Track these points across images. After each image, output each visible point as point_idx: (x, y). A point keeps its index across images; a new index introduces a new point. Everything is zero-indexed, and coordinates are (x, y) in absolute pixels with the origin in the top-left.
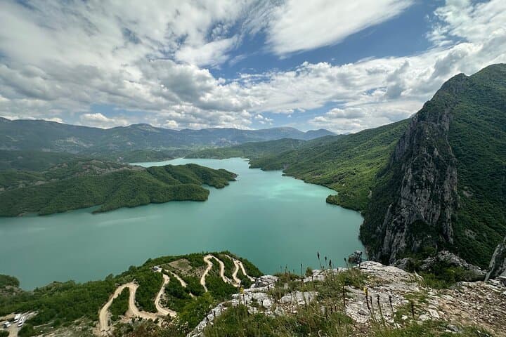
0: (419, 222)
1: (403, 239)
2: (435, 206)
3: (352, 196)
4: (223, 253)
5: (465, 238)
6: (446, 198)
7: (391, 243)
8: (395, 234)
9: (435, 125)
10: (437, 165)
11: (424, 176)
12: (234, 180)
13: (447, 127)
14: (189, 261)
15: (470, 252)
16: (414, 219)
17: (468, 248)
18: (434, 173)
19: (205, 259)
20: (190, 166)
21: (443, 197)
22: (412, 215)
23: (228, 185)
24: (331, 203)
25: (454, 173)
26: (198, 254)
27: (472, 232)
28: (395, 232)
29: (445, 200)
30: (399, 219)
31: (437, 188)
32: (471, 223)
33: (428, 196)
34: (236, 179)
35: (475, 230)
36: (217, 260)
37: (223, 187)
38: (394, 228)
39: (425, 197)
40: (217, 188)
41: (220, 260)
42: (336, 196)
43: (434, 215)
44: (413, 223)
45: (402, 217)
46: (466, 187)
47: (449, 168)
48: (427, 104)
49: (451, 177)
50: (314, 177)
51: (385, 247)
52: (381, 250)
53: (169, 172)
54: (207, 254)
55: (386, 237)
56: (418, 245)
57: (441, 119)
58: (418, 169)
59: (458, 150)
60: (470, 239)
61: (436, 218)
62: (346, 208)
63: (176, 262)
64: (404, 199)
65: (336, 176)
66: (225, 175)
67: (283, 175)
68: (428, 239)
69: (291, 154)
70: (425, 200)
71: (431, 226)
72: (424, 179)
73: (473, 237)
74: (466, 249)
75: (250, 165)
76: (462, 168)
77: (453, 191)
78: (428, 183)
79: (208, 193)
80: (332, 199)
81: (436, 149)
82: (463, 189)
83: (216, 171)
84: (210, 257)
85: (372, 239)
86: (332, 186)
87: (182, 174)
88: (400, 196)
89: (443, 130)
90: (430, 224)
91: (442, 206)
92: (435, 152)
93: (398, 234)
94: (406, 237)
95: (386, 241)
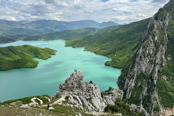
0: (142, 73)
1: (133, 82)
2: (150, 66)
3: (118, 61)
4: (43, 96)
5: (162, 80)
6: (157, 61)
7: (128, 84)
8: (130, 80)
9: (161, 22)
10: (155, 45)
11: (147, 51)
12: (55, 54)
13: (167, 24)
14: (22, 101)
15: (162, 86)
16: (140, 72)
17: (162, 84)
18: (153, 49)
19: (32, 100)
20: (25, 46)
21: (155, 61)
22: (139, 71)
23: (51, 57)
24: (107, 65)
25: (163, 48)
26: (28, 98)
27: (166, 77)
28: (130, 79)
29: (156, 63)
30: (132, 73)
31: (153, 57)
32: (166, 72)
33: (148, 61)
34: (56, 53)
35: (168, 76)
36: (39, 99)
37: (48, 59)
38: (130, 77)
39: (146, 62)
40: (43, 59)
41: (41, 99)
42: (110, 62)
43: (149, 70)
44: (139, 74)
45: (134, 72)
46: (169, 55)
47: (161, 46)
48: (161, 10)
49: (161, 51)
50: (100, 51)
51: (125, 87)
52: (123, 88)
53: (11, 51)
54: (33, 97)
55: (126, 82)
56: (139, 85)
57: (165, 19)
58: (145, 47)
59: (170, 36)
60: (164, 80)
61: (150, 71)
62: (114, 67)
63: (15, 103)
64: (137, 63)
65: (112, 50)
66: (49, 51)
67: (84, 50)
68: (144, 81)
69: (90, 38)
70: (146, 63)
71: (148, 75)
72: (147, 53)
73: (165, 79)
74: (161, 85)
75: (65, 45)
76: (170, 46)
77: (162, 58)
78: (149, 54)
79: (38, 62)
80: (108, 63)
81: (156, 36)
82: (168, 56)
83: (43, 49)
84: (35, 98)
85: (122, 83)
86: (109, 56)
87: (20, 51)
88: (135, 61)
89: (165, 25)
90: (147, 74)
91: (154, 65)
92: (155, 38)
93: (131, 80)
94: (135, 81)
95: (126, 84)
